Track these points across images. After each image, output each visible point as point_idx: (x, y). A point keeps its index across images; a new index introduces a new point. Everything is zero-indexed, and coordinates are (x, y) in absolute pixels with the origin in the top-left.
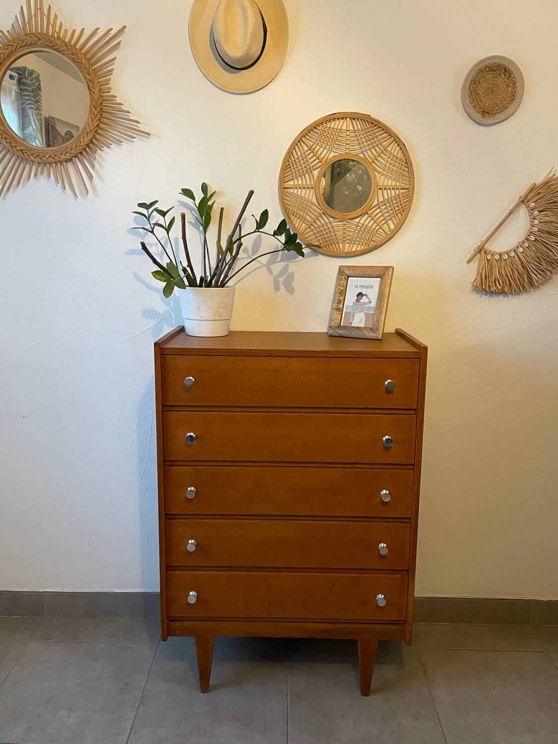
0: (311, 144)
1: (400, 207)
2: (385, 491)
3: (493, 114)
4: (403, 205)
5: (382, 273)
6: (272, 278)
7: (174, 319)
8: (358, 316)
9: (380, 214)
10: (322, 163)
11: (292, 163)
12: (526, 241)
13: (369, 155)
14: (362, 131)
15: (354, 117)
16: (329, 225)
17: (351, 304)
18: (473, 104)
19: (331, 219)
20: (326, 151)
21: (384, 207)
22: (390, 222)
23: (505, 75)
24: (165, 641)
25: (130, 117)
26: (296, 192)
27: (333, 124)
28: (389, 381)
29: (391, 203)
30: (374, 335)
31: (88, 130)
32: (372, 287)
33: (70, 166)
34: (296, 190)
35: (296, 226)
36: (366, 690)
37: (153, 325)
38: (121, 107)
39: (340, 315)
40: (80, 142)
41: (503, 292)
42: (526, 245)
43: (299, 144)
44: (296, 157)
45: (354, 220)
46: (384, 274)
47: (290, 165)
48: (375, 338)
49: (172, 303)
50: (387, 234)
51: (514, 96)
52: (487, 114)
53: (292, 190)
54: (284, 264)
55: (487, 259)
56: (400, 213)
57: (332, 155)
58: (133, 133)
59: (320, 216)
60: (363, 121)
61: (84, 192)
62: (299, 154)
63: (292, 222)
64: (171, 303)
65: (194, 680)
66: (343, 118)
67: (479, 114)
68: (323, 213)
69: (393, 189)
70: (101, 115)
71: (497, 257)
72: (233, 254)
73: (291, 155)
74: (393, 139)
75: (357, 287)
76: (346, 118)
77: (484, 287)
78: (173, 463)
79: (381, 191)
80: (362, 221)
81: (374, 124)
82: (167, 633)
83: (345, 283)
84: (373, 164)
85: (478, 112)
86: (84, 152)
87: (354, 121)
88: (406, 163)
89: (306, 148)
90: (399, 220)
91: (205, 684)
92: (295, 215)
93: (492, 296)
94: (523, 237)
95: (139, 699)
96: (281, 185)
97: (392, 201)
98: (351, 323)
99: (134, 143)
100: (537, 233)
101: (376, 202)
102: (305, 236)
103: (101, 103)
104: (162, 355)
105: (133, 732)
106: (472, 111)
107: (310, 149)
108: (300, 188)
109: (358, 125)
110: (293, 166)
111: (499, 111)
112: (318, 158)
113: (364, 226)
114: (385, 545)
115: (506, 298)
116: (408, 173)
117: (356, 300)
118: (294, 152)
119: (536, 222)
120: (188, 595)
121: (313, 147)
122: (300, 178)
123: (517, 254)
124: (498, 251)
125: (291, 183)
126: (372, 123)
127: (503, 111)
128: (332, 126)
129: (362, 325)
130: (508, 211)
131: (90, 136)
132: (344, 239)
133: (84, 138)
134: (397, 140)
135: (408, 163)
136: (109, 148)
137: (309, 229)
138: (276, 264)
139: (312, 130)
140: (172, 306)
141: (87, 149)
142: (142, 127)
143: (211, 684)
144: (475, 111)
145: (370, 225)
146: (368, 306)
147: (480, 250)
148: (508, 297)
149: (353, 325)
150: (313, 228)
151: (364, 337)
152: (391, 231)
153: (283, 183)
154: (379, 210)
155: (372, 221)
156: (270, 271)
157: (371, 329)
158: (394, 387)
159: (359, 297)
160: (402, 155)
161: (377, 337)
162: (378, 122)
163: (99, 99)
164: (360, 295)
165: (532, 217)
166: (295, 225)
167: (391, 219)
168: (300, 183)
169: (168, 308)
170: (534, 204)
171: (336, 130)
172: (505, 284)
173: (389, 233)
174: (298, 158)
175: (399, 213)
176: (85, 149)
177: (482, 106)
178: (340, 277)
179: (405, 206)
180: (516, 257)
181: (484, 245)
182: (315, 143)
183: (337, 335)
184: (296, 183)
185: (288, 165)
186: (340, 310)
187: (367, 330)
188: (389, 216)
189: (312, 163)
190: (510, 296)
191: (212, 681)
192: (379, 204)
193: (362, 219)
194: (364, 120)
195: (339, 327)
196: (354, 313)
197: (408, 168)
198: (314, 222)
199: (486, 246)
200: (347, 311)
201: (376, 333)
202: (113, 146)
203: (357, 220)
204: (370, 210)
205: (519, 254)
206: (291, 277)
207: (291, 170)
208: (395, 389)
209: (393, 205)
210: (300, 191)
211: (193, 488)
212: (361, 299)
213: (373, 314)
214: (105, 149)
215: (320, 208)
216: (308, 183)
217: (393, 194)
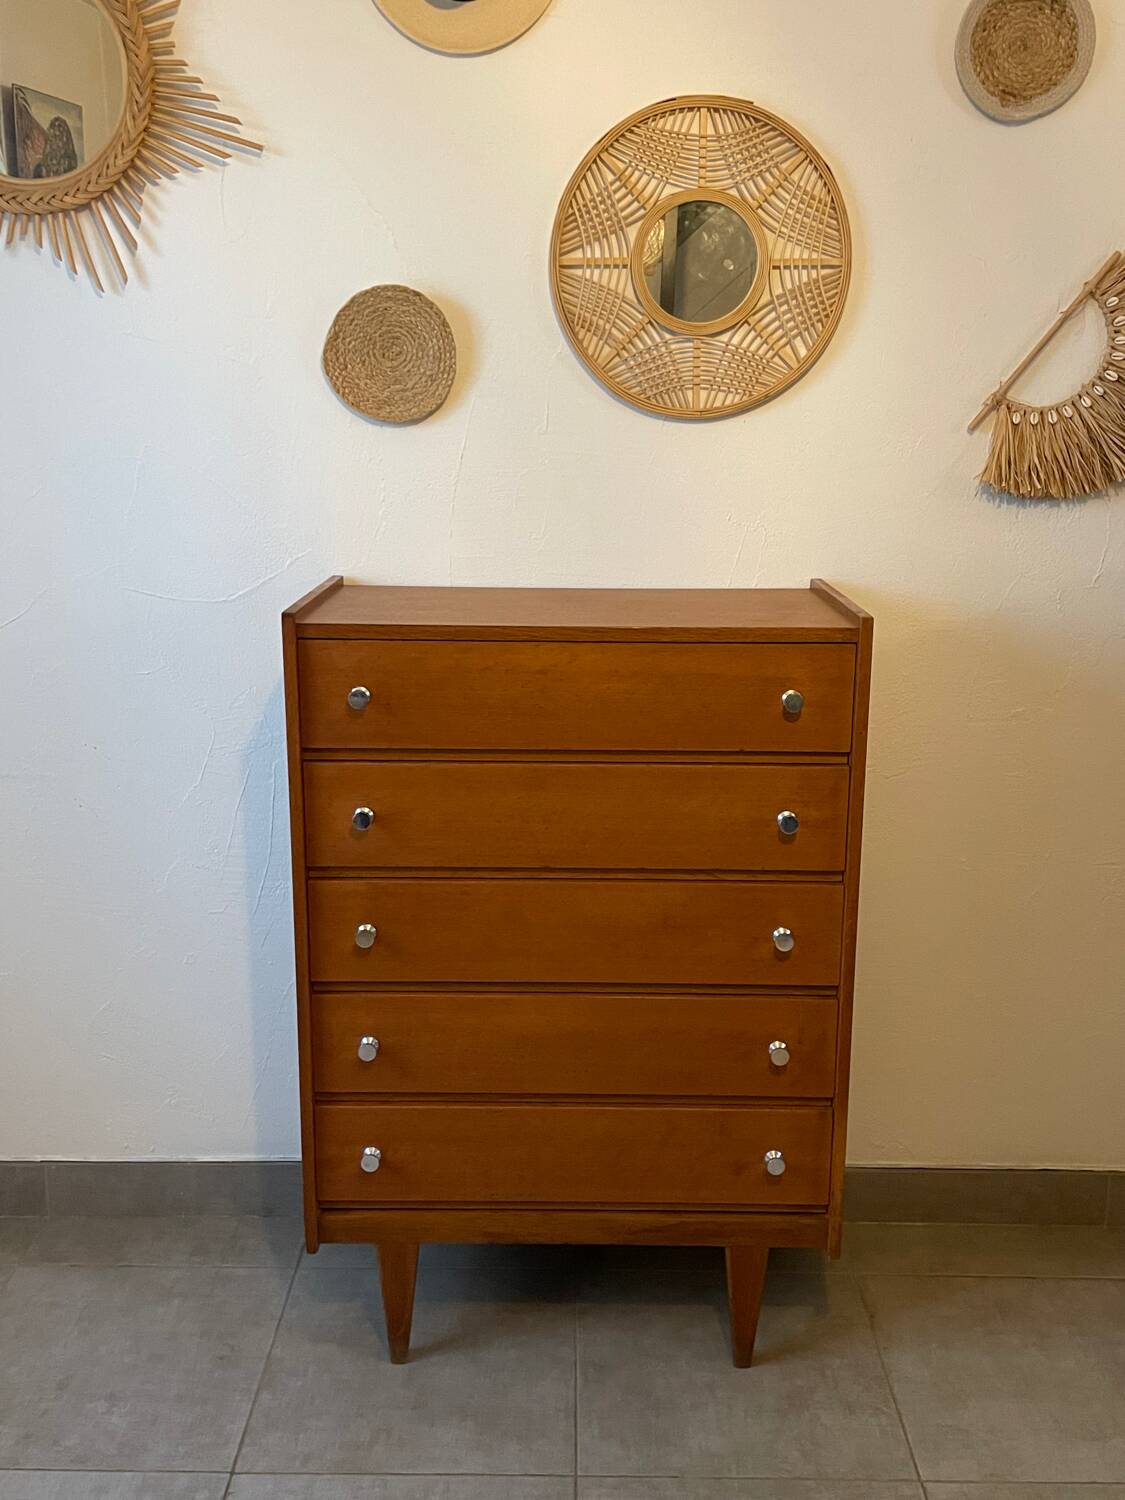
0: (622, 166)
1: (821, 306)
2: (782, 930)
3: (1025, 98)
4: (827, 303)
9: (777, 324)
10: (645, 209)
11: (579, 210)
12: (1098, 382)
13: (751, 191)
14: (735, 138)
15: (717, 106)
16: (663, 349)
18: (982, 74)
19: (668, 336)
20: (654, 182)
21: (785, 307)
22: (798, 342)
23: (1052, 10)
24: (314, 1252)
25: (216, 108)
26: (588, 276)
27: (668, 123)
28: (791, 692)
29: (800, 299)
31: (124, 137)
33: (85, 220)
34: (588, 272)
35: (590, 352)
36: (744, 1356)
37: (274, 575)
38: (196, 87)
40: (108, 167)
41: (1047, 497)
42: (1099, 390)
43: (594, 167)
44: (588, 196)
45: (718, 338)
47: (574, 214)
50: (792, 369)
51: (1072, 56)
52: (1012, 99)
53: (579, 272)
55: (1012, 422)
56: (820, 321)
57: (669, 190)
58: (225, 145)
59: (643, 329)
60: (736, 114)
61: (118, 279)
62: (595, 190)
63: (581, 342)
65: (377, 1339)
66: (691, 109)
67: (994, 98)
68: (650, 322)
69: (804, 267)
70: (153, 104)
71: (1034, 419)
73: (578, 193)
74: (802, 155)
76: (699, 108)
77: (1004, 485)
78: (327, 874)
79: (778, 271)
80: (736, 340)
81: (761, 121)
82: (318, 1236)
84: (760, 211)
85: (993, 94)
86: (116, 190)
87: (717, 115)
88: (834, 209)
89: (610, 177)
90: (818, 336)
91: (399, 1347)
92: (587, 325)
93: (1024, 506)
94: (1093, 373)
95: (259, 1376)
96: (555, 259)
97: (802, 295)
99: (227, 168)
100: (1119, 365)
101: (766, 298)
102: (610, 374)
103: (153, 79)
104: (298, 639)
105: (247, 1441)
106: (980, 91)
107: (619, 179)
108: (598, 266)
109: (727, 124)
110: (581, 216)
111: (1038, 91)
112: (636, 199)
113: (740, 351)
114: (783, 1046)
115: (1056, 509)
116: (838, 230)
118: (584, 186)
119: (1121, 339)
120: (362, 1154)
121: (626, 173)
122: (597, 246)
123: (1080, 413)
124: (1037, 405)
125: (578, 254)
126: (757, 120)
127: (1048, 90)
128: (668, 127)
130: (1059, 316)
131: (130, 153)
132: (697, 380)
133: (116, 157)
134: (812, 158)
135: (836, 208)
136: (171, 178)
137: (617, 359)
139: (623, 135)
141: (124, 183)
142: (244, 133)
143: (411, 1345)
144: (985, 91)
145: (753, 348)
147: (999, 402)
148: (1059, 506)
150: (626, 355)
152: (799, 362)
153: (561, 255)
154: (773, 315)
155: (759, 340)
158: (802, 706)
160: (825, 191)
162: (769, 116)
163: (148, 69)
165: (1112, 328)
166: (587, 349)
167: (800, 334)
168: (598, 254)
170: (1116, 297)
171: (678, 135)
172: (1052, 479)
173: (795, 365)
174: (593, 200)
175: (818, 321)
176: (118, 183)
177: (1001, 79)
179: (831, 306)
180: (1077, 418)
181: (1006, 392)
182: (630, 165)
184: (589, 255)
185: (569, 216)
188: (797, 327)
189: (622, 210)
190: (1063, 505)
191: (415, 1340)
192: (772, 302)
193: (736, 336)
194: (739, 113)
197: (836, 219)
198: (631, 342)
199: (1010, 396)
202: (180, 175)
203: (725, 337)
204: (754, 314)
205: (1083, 410)
207: (577, 227)
208: (803, 710)
209: (804, 303)
210: (597, 272)
211: (369, 927)
214: (164, 181)
215: (642, 311)
216: (616, 254)
217: (805, 279)
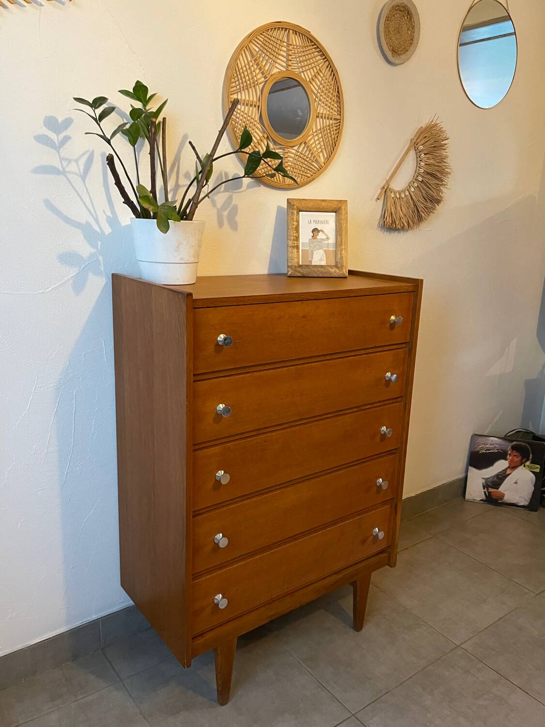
3: (399, 54)
4: (335, 136)
5: (337, 208)
6: (215, 211)
7: (102, 264)
8: (317, 253)
10: (266, 78)
11: (238, 72)
12: (415, 181)
13: (308, 75)
14: (303, 48)
15: (296, 30)
17: (308, 242)
20: (269, 64)
21: (320, 136)
23: (407, 18)
24: (189, 667)
30: (340, 273)
32: (327, 222)
36: (360, 627)
37: (74, 274)
39: (297, 253)
42: (416, 185)
43: (243, 51)
44: (242, 65)
45: (294, 148)
46: (340, 208)
48: (343, 276)
49: (100, 243)
50: (321, 166)
51: (412, 40)
52: (395, 53)
54: (227, 194)
57: (274, 70)
62: (245, 63)
64: (98, 244)
66: (286, 29)
67: (390, 51)
68: (268, 137)
69: (328, 118)
71: (398, 196)
74: (327, 62)
75: (311, 222)
76: (290, 29)
78: (202, 446)
79: (318, 118)
80: (300, 150)
81: (313, 42)
83: (296, 218)
87: (296, 35)
88: (338, 91)
89: (251, 57)
94: (413, 178)
96: (226, 96)
97: (326, 131)
98: (311, 262)
100: (422, 174)
104: (194, 308)
106: (386, 48)
107: (255, 59)
108: (246, 104)
109: (299, 40)
110: (239, 75)
111: (402, 52)
112: (263, 71)
113: (302, 155)
116: (340, 102)
117: (312, 237)
119: (423, 164)
121: (259, 57)
122: (245, 92)
123: (410, 195)
124: (398, 189)
126: (311, 41)
127: (405, 53)
128: (276, 36)
129: (323, 263)
130: (404, 152)
134: (331, 65)
138: (220, 194)
139: (256, 36)
140: (99, 247)
144: (388, 48)
145: (306, 154)
146: (326, 242)
147: (386, 190)
149: (314, 264)
151: (329, 276)
152: (324, 163)
153: (231, 95)
154: (315, 138)
155: (309, 151)
156: (214, 203)
157: (335, 266)
159: (315, 233)
161: (343, 274)
162: (316, 40)
164: (315, 231)
165: (419, 159)
168: (247, 98)
169: (94, 251)
170: (422, 146)
171: (280, 41)
173: (322, 164)
174: (244, 67)
177: (392, 44)
178: (291, 211)
179: (337, 137)
181: (389, 183)
182: (259, 52)
183: (299, 275)
184: (244, 97)
185: (235, 74)
186: (296, 247)
187: (332, 268)
188: (324, 146)
190: (403, 233)
193: (300, 148)
194: (305, 36)
195: (300, 266)
196: (312, 251)
199: (390, 185)
200: (303, 248)
201: (342, 270)
203: (296, 148)
205: (412, 193)
206: (234, 211)
207: (238, 81)
209: (327, 134)
210: (246, 107)
212: (318, 235)
213: (334, 250)
215: (265, 130)
216: (251, 99)
217: (328, 124)
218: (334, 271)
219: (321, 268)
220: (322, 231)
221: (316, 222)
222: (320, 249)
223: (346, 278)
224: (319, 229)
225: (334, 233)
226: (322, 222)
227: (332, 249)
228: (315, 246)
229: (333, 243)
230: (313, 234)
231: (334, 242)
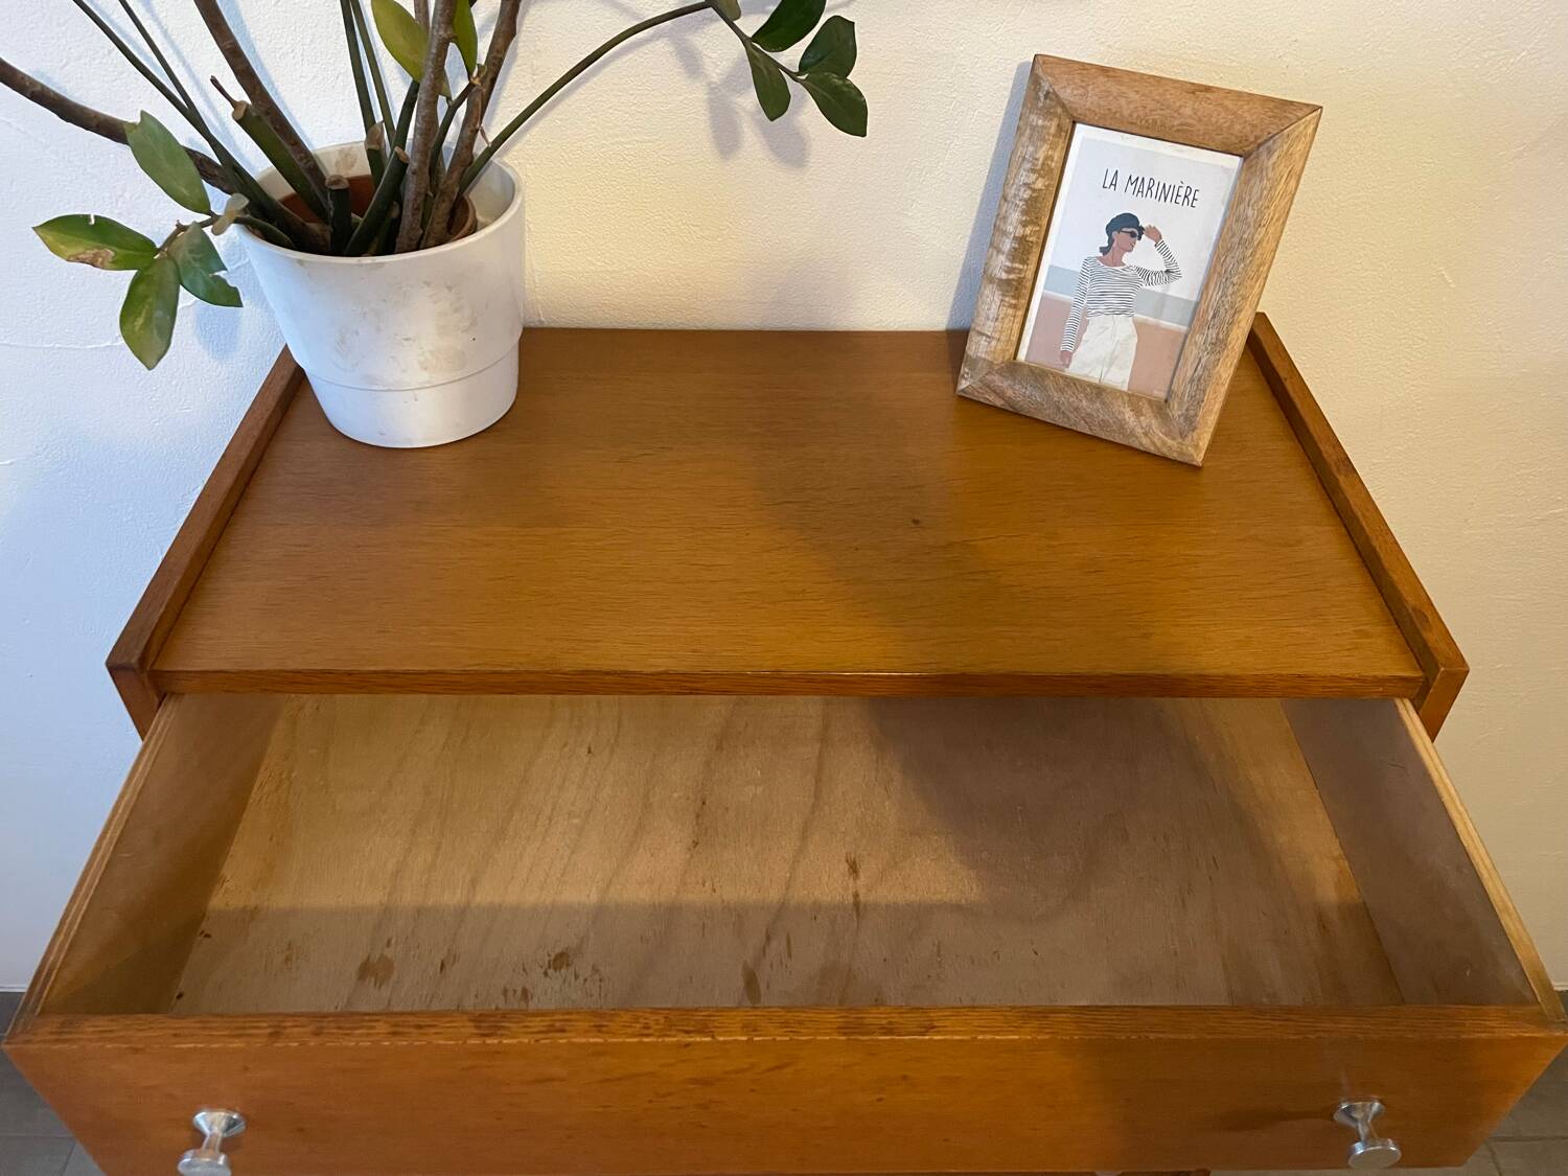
5: (1250, 140)
8: (1105, 330)
17: (1076, 268)
30: (1170, 442)
32: (1190, 197)
39: (1020, 313)
46: (1265, 146)
48: (1174, 456)
72: (482, 55)
75: (1114, 184)
83: (1057, 155)
98: (1067, 356)
117: (1104, 250)
129: (1119, 377)
146: (1158, 288)
149: (1074, 370)
157: (1161, 408)
159: (1121, 237)
161: (1181, 453)
164: (1126, 227)
178: (1033, 119)
183: (999, 403)
186: (1018, 289)
187: (1138, 412)
195: (1012, 367)
196: (1086, 314)
200: (1052, 292)
201: (1183, 435)
212: (1129, 249)
213: (1179, 333)
218: (1147, 432)
219: (1091, 401)
220: (1156, 235)
221: (1138, 185)
222: (1124, 312)
223: (1195, 469)
224: (1143, 223)
225: (1206, 255)
226: (1165, 193)
227: (1174, 324)
228: (1103, 294)
229: (1188, 301)
230: (1111, 241)
231: (1194, 298)
